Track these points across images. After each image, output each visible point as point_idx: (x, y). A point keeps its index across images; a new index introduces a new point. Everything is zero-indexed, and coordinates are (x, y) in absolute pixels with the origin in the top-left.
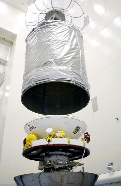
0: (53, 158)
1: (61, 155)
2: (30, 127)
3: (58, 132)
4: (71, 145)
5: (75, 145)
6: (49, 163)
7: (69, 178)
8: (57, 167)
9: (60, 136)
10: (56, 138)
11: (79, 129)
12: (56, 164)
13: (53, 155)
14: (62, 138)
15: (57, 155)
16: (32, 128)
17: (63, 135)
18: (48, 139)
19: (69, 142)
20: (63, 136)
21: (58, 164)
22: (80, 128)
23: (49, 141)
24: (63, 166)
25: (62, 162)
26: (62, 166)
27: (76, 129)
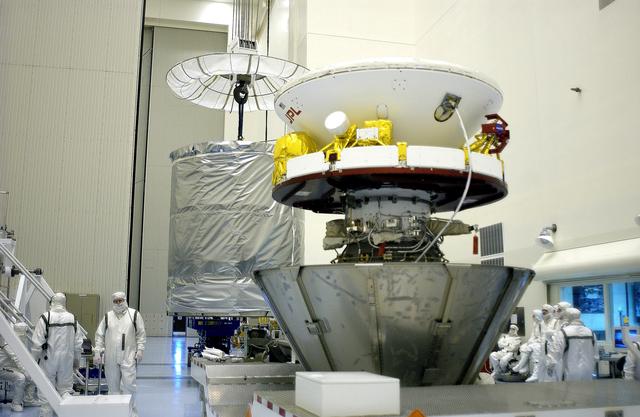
0: (368, 212)
1: (392, 199)
2: (286, 110)
3: (367, 122)
4: (409, 168)
5: (428, 169)
6: (355, 228)
7: (393, 282)
8: (378, 239)
9: (372, 138)
10: (357, 145)
11: (453, 104)
12: (375, 232)
13: (367, 200)
14: (378, 144)
15: (379, 199)
16: (293, 115)
17: (382, 134)
18: (329, 153)
19: (403, 157)
20: (382, 138)
21: (384, 230)
22: (457, 100)
23: (333, 158)
24: (401, 235)
25: (394, 225)
26: (396, 237)
27: (442, 105)
